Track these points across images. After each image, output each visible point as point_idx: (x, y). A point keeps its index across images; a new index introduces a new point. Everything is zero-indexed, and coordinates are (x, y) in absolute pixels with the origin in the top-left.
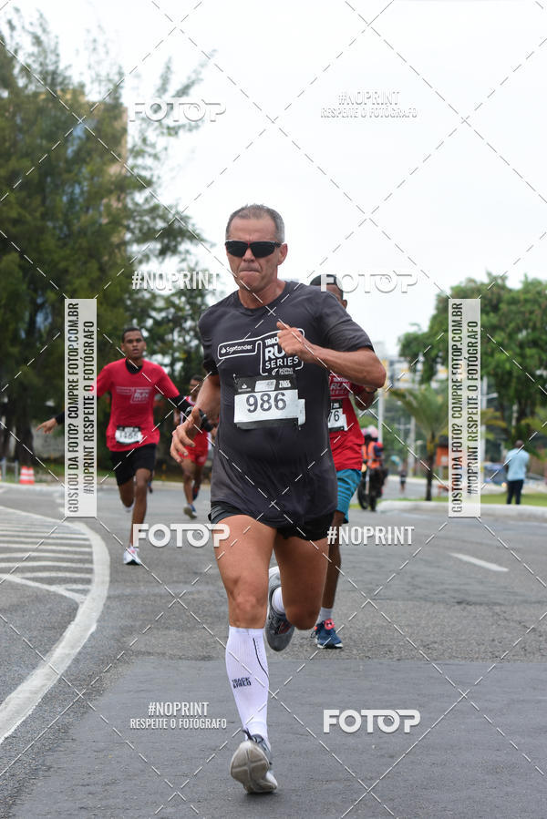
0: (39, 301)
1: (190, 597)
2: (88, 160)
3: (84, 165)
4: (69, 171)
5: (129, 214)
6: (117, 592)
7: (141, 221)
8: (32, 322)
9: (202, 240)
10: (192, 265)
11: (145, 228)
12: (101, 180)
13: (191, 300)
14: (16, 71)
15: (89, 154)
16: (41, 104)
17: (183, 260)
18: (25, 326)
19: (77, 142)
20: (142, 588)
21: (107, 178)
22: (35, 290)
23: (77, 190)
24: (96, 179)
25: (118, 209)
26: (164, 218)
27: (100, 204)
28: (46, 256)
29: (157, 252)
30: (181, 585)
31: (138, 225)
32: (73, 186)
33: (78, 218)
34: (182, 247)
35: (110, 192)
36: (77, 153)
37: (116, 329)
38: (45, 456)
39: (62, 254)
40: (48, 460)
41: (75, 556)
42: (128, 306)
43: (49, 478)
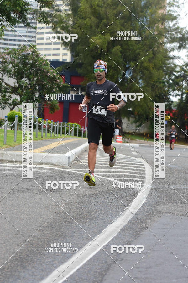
0: (127, 66)
2: (150, 7)
3: (149, 9)
4: (142, 12)
5: (166, 30)
6: (155, 187)
8: (124, 74)
11: (173, 36)
12: (155, 16)
15: (151, 5)
18: (121, 77)
21: (157, 15)
22: (126, 62)
23: (145, 20)
24: (153, 15)
25: (162, 28)
27: (155, 26)
28: (131, 47)
29: (177, 47)
31: (170, 35)
32: (143, 18)
33: (145, 32)
35: (159, 21)
36: (145, 4)
37: (159, 79)
38: (127, 131)
39: (138, 47)
40: (128, 133)
41: (138, 172)
42: (164, 69)
43: (128, 140)
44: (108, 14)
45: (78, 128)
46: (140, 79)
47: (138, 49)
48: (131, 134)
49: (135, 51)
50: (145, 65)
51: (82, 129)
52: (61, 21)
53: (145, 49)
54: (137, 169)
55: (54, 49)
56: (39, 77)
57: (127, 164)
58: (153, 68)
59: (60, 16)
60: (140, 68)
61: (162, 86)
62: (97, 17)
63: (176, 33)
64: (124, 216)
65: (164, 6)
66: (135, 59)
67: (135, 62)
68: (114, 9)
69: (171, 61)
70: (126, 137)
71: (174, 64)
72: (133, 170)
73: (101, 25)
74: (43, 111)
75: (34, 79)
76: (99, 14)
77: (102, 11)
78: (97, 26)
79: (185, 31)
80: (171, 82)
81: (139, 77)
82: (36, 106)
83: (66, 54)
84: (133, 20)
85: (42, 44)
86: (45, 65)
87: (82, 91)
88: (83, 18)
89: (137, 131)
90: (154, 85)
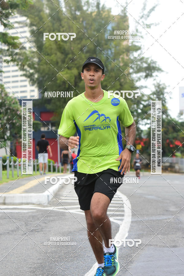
1: (166, 221)
4: (106, 44)
6: (135, 220)
7: (136, 64)
9: (162, 71)
10: (158, 82)
12: (119, 48)
13: (159, 96)
14: (83, 4)
16: (94, 17)
17: (155, 80)
19: (109, 32)
20: (145, 218)
21: (122, 47)
23: (110, 52)
24: (117, 47)
25: (127, 59)
26: (146, 62)
27: (119, 58)
29: (144, 77)
30: (161, 216)
31: (135, 66)
32: (107, 50)
33: (110, 64)
34: (154, 74)
35: (123, 52)
44: (73, 49)
45: (51, 164)
51: (56, 165)
52: (27, 59)
55: (21, 86)
56: (9, 115)
59: (25, 53)
62: (62, 53)
63: (142, 63)
68: (78, 44)
69: (139, 90)
71: (141, 94)
73: (67, 60)
74: (16, 149)
75: (4, 118)
76: (64, 49)
77: (67, 46)
78: (63, 62)
79: (151, 61)
80: (140, 111)
82: (8, 145)
83: (33, 91)
85: (9, 82)
86: (14, 103)
87: (52, 126)
88: (48, 55)
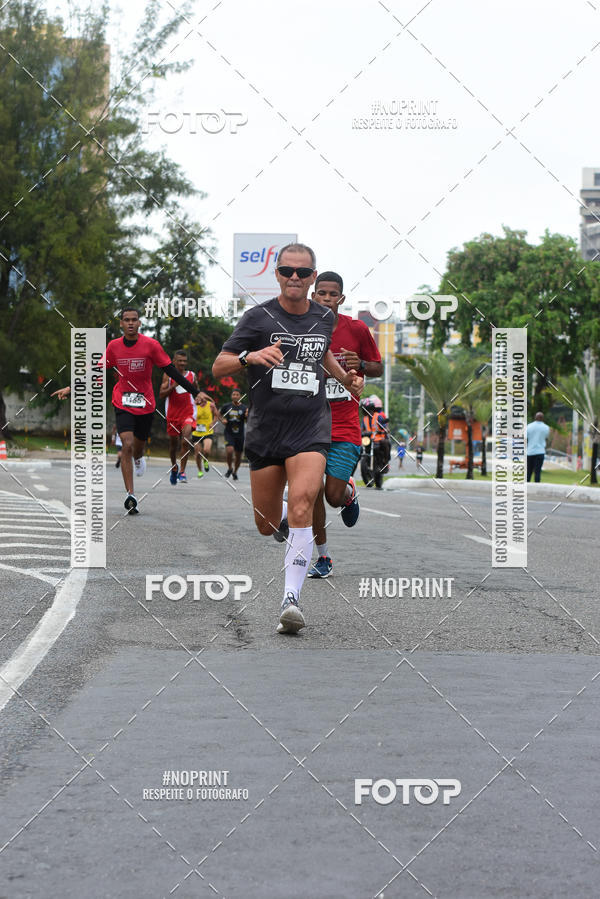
4: (44, 115)
5: (111, 162)
6: (98, 576)
8: (5, 281)
9: (192, 191)
10: (181, 219)
11: (130, 176)
13: (179, 258)
15: (67, 96)
16: (14, 41)
17: (171, 213)
19: (54, 83)
20: (126, 572)
21: (87, 121)
22: (8, 247)
23: (54, 136)
25: (98, 157)
29: (142, 204)
31: (121, 174)
32: (49, 131)
34: (170, 199)
37: (96, 289)
38: (19, 428)
39: (37, 206)
40: (22, 433)
41: (52, 537)
42: (110, 263)
43: (23, 452)
46: (46, 291)
47: (39, 211)
48: (31, 434)
49: (32, 217)
50: (59, 252)
53: (56, 212)
54: (50, 529)
57: (22, 517)
58: (80, 260)
60: (46, 260)
61: (106, 306)
63: (138, 167)
64: (23, 656)
65: (103, 99)
66: (32, 237)
67: (32, 247)
69: (127, 239)
70: (15, 442)
71: (134, 248)
72: (40, 532)
79: (160, 163)
81: (43, 286)
84: (24, 138)
89: (44, 427)
90: (85, 305)
